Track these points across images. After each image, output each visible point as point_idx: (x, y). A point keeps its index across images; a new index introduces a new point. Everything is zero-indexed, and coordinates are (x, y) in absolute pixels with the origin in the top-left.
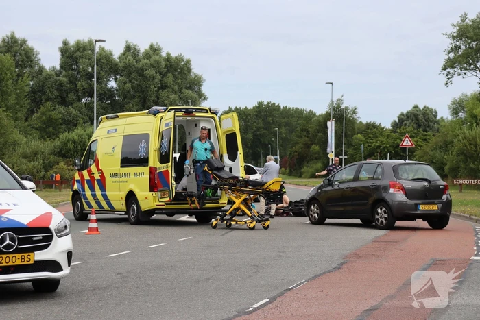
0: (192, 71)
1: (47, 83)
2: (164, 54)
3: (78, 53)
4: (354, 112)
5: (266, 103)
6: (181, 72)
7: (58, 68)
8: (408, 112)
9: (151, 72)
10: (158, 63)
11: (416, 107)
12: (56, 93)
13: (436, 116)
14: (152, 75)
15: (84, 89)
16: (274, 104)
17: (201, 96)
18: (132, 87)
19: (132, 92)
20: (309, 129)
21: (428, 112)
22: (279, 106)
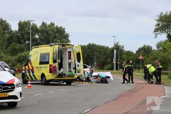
0: (66, 32)
1: (13, 36)
2: (55, 26)
3: (25, 25)
4: (123, 47)
5: (91, 44)
6: (61, 32)
7: (17, 30)
8: (142, 47)
9: (50, 32)
10: (53, 29)
11: (145, 45)
12: (17, 39)
13: (152, 49)
14: (51, 33)
15: (27, 38)
16: (94, 44)
17: (68, 41)
18: (44, 38)
19: (44, 39)
20: (107, 53)
21: (149, 47)
22: (96, 45)
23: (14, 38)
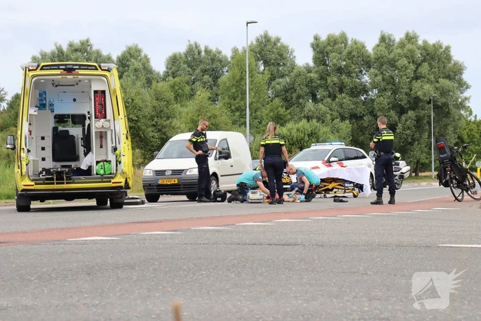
23: (299, 85)
